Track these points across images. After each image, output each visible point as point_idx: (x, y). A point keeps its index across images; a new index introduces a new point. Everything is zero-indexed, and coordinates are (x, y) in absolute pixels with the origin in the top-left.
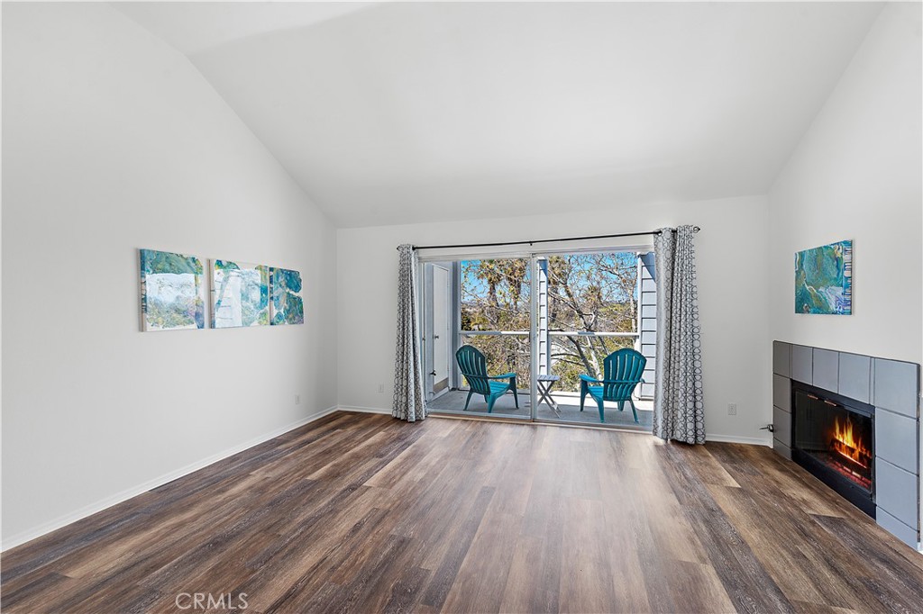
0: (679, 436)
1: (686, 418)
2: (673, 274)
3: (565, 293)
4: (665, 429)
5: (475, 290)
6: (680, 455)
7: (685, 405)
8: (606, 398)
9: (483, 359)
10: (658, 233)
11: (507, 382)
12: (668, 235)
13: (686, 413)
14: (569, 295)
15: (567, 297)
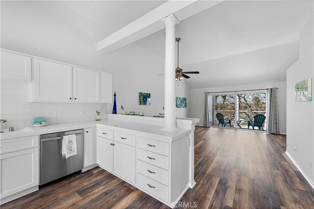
0: (272, 132)
1: (274, 128)
2: (271, 98)
3: (244, 100)
4: (269, 131)
5: (220, 100)
6: (272, 136)
7: (274, 126)
8: (255, 126)
9: (223, 116)
10: (267, 89)
11: (228, 121)
12: (270, 90)
13: (274, 127)
14: (246, 101)
15: (245, 101)
